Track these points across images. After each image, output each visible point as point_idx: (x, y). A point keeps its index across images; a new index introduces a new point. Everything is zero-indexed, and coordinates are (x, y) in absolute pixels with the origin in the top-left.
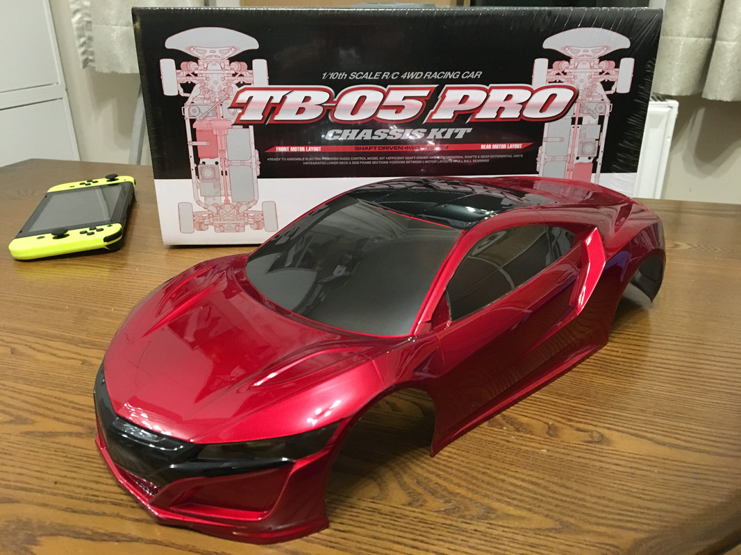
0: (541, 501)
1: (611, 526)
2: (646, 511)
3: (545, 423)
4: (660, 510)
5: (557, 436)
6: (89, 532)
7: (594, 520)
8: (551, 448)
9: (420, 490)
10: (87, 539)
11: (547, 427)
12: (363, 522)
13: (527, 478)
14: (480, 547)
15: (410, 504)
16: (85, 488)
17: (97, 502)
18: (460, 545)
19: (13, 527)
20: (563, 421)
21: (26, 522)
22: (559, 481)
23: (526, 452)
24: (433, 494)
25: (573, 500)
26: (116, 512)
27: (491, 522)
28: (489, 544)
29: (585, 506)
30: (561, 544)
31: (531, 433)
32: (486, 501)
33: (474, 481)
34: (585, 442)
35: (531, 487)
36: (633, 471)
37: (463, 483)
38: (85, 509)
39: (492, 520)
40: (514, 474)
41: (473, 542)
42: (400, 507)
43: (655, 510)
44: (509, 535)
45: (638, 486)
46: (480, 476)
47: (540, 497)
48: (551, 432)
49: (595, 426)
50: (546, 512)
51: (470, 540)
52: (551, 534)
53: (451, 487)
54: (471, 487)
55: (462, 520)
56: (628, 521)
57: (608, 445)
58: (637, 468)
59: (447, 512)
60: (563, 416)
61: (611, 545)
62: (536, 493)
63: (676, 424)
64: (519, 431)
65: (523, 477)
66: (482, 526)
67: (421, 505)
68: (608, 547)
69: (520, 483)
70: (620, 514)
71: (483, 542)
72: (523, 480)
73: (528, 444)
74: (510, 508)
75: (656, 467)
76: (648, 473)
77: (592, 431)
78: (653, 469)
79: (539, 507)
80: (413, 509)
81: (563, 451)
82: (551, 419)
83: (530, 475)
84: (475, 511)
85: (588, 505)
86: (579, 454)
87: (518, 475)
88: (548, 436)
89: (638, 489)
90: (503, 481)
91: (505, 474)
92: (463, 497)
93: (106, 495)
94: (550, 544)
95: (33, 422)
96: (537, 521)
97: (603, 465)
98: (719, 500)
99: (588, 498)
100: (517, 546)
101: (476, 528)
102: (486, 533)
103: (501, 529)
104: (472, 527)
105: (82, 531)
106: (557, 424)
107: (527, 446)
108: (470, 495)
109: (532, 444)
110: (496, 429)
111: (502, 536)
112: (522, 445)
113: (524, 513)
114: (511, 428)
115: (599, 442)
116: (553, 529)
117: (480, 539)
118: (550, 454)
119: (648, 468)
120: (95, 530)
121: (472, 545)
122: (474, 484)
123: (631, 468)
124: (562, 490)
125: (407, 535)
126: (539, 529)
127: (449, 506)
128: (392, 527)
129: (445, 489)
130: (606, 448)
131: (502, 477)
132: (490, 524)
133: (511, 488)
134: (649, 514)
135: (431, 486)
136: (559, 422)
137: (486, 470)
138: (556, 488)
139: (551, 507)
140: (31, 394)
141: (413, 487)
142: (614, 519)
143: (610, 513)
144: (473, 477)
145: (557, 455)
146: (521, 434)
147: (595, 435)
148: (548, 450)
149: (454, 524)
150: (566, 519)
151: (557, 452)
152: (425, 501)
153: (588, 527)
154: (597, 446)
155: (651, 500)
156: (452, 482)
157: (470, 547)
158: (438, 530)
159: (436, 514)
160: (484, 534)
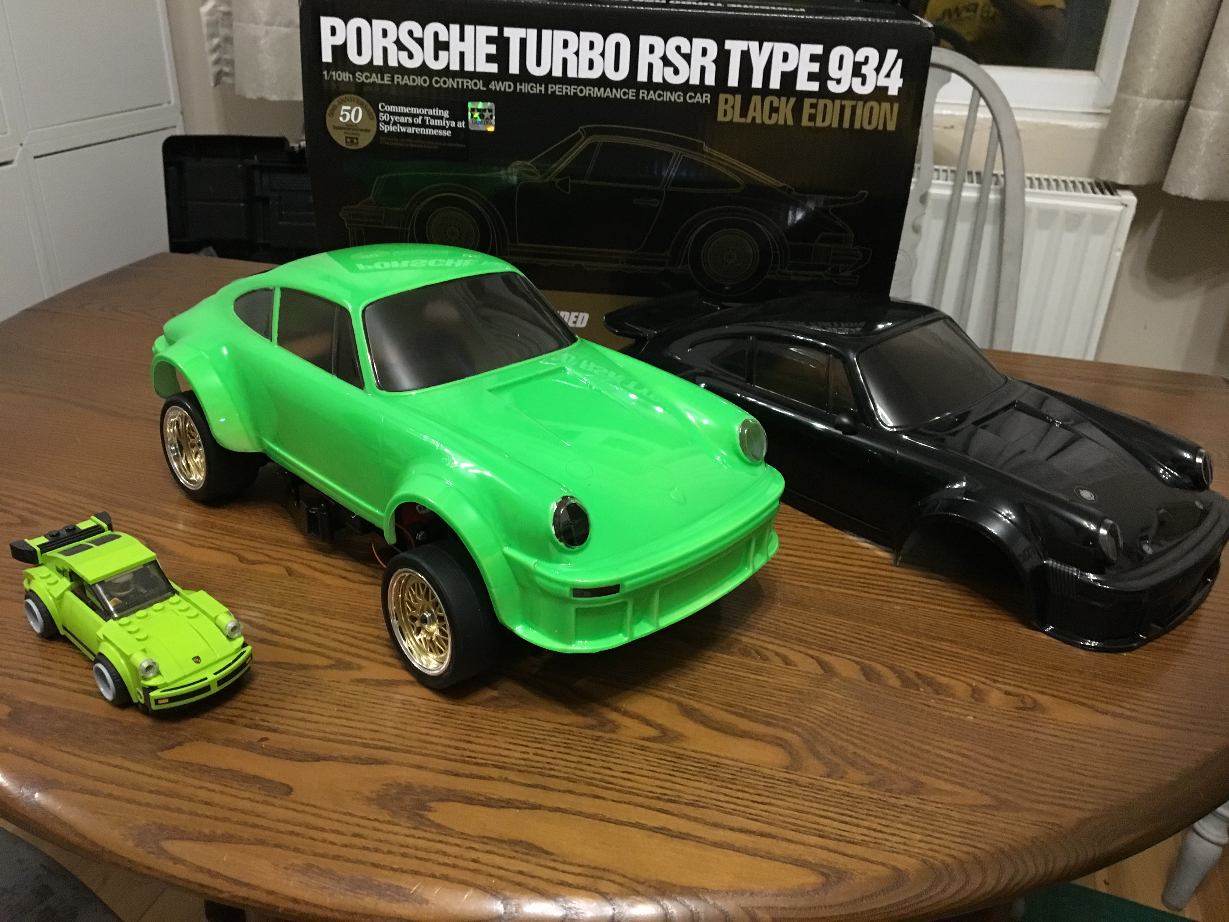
0: (973, 775)
1: (1052, 804)
2: (1089, 788)
3: (968, 684)
4: (1104, 788)
5: (982, 700)
6: (482, 798)
7: (1033, 797)
8: (977, 715)
9: (836, 760)
10: (484, 805)
11: (970, 689)
12: (781, 794)
13: (955, 749)
14: (913, 823)
15: (829, 776)
16: (457, 748)
17: (477, 764)
18: (893, 821)
19: (394, 791)
20: (988, 682)
21: (406, 786)
22: (992, 754)
23: (950, 718)
24: (853, 766)
25: (1009, 775)
26: (504, 777)
27: (921, 797)
28: (923, 820)
29: (1021, 782)
30: (1000, 821)
31: (953, 696)
32: (912, 774)
33: (896, 751)
34: (1017, 708)
35: (960, 759)
36: (1071, 743)
37: (884, 754)
38: (467, 772)
39: (922, 794)
40: (940, 744)
41: (905, 818)
42: (818, 778)
43: (1098, 788)
44: (944, 811)
45: (1079, 761)
46: (902, 746)
47: (971, 771)
48: (976, 696)
49: (1026, 689)
50: (980, 788)
51: (903, 815)
52: (989, 811)
53: (872, 758)
54: (893, 758)
55: (889, 794)
56: (1070, 799)
57: (1043, 713)
58: (1077, 741)
59: (870, 784)
60: (988, 676)
61: (1053, 824)
62: (966, 766)
63: (1120, 689)
64: (938, 694)
65: (950, 747)
66: (913, 802)
67: (842, 777)
68: (1050, 826)
69: (948, 755)
70: (1061, 792)
71: (916, 819)
72: (951, 751)
73: (951, 709)
74: (939, 781)
75: (1098, 739)
76: (1090, 747)
77: (1023, 696)
78: (1094, 742)
79: (972, 781)
80: (831, 781)
81: (992, 718)
82: (974, 679)
83: (957, 746)
84: (904, 785)
85: (1025, 780)
86: (1010, 722)
87: (943, 746)
88: (973, 700)
89: (1079, 763)
90: (928, 752)
91: (929, 744)
92: (886, 769)
93: (485, 756)
94: (988, 822)
95: (360, 668)
96: (971, 797)
97: (1038, 735)
98: (1168, 778)
99: (1024, 772)
100: (954, 823)
101: (907, 803)
102: (919, 808)
103: (934, 804)
104: (902, 802)
105: (474, 796)
106: (982, 686)
107: (950, 712)
108: (894, 767)
109: (956, 710)
110: (912, 691)
111: (936, 812)
112: (944, 710)
113: (957, 789)
114: (929, 689)
115: (1031, 709)
116: (990, 805)
117: (912, 815)
118: (977, 721)
119: (1090, 741)
120: (488, 795)
121: (905, 821)
122: (896, 755)
123: (1071, 739)
124: (995, 764)
125: (831, 809)
126: (974, 806)
127: (871, 778)
128: (814, 800)
129: (865, 760)
130: (1041, 715)
131: (927, 747)
132: (922, 799)
133: (939, 760)
134: (1092, 792)
135: (849, 756)
136: (984, 683)
137: (907, 739)
138: (989, 761)
139: (985, 782)
140: (340, 631)
141: (829, 756)
142: (1053, 797)
143: (1051, 790)
144: (894, 746)
145: (985, 723)
146: (941, 697)
147: (1027, 700)
148: (975, 717)
149: (882, 798)
150: (1003, 796)
151: (985, 720)
152: (845, 773)
153: (1027, 804)
154: (1030, 713)
155: (1094, 777)
156: (871, 752)
157: (903, 823)
158: (866, 804)
159: (860, 787)
160: (917, 810)
